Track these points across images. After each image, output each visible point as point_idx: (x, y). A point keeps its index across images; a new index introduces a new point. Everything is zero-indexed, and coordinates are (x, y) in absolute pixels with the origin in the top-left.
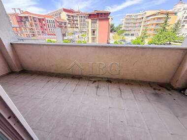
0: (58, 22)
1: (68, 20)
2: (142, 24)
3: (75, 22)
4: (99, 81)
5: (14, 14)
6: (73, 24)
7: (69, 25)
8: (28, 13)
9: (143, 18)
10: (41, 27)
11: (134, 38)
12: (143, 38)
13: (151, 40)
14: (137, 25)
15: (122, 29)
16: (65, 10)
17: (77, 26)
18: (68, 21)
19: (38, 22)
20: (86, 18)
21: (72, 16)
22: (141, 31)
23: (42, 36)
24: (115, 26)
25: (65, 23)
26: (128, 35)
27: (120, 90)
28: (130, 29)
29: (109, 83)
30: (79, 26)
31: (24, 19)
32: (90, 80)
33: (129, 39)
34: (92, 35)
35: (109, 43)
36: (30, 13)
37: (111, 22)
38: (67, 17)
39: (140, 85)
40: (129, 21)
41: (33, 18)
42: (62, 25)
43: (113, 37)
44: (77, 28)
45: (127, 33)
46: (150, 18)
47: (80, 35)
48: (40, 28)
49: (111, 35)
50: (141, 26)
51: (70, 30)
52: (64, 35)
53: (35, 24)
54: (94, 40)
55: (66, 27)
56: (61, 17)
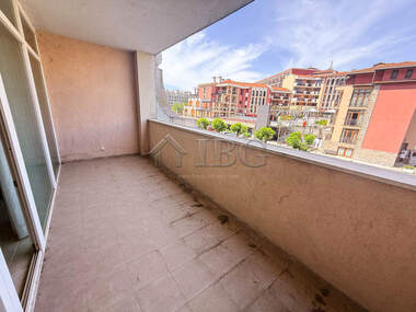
0: (273, 94)
1: (295, 88)
3: (312, 93)
6: (307, 97)
7: (294, 100)
10: (240, 102)
16: (295, 71)
17: (313, 101)
18: (294, 92)
19: (237, 95)
20: (342, 84)
21: (308, 81)
23: (236, 117)
25: (287, 96)
30: (318, 101)
31: (221, 91)
34: (347, 123)
38: (295, 84)
41: (234, 89)
42: (278, 99)
44: (314, 105)
48: (237, 104)
51: (293, 109)
53: (234, 98)
54: (348, 135)
55: (286, 104)
56: (284, 85)
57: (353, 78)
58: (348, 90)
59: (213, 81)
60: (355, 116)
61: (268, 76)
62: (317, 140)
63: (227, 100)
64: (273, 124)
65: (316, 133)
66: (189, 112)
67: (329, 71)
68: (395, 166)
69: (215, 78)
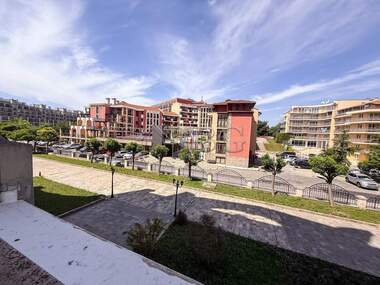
0: (165, 116)
1: (181, 113)
2: (333, 125)
3: (193, 117)
5: (105, 105)
6: (190, 120)
7: (182, 122)
8: (124, 103)
9: (330, 113)
10: (137, 123)
11: (317, 151)
12: (340, 153)
13: (364, 159)
14: (319, 125)
15: (286, 131)
16: (179, 100)
17: (195, 123)
18: (181, 116)
19: (133, 116)
21: (189, 108)
22: (332, 136)
23: (133, 136)
25: (176, 119)
26: (301, 143)
28: (303, 132)
30: (198, 123)
31: (116, 111)
33: (303, 152)
34: (218, 139)
36: (127, 104)
37: (257, 118)
38: (181, 110)
40: (299, 118)
42: (169, 121)
43: (265, 145)
44: (196, 125)
45: (297, 139)
46: (349, 113)
47: (195, 138)
48: (133, 124)
49: (261, 141)
50: (329, 128)
51: (182, 128)
52: (166, 136)
54: (221, 148)
55: (176, 124)
56: (172, 110)
57: (216, 108)
58: (215, 115)
59: (106, 102)
60: (222, 134)
61: (159, 102)
62: (202, 153)
63: (123, 120)
64: (168, 142)
65: (200, 147)
66: (78, 132)
67: (201, 103)
68: (249, 167)
69: (109, 99)
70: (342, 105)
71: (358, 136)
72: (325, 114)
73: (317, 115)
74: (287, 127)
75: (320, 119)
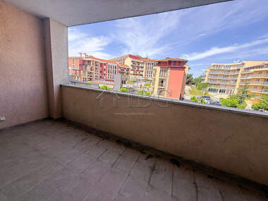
0: (120, 68)
1: (132, 66)
2: (239, 79)
3: (140, 69)
4: (158, 157)
5: (78, 58)
6: (138, 71)
7: (132, 72)
8: (91, 57)
9: (239, 70)
10: (101, 72)
11: (225, 96)
13: (257, 102)
14: (229, 78)
15: (205, 82)
16: (131, 56)
17: (141, 73)
18: (131, 68)
19: (99, 67)
20: (155, 66)
21: (138, 62)
22: (237, 87)
23: (98, 81)
24: (194, 77)
25: (128, 70)
26: (215, 91)
27: (196, 187)
28: (218, 82)
29: (176, 166)
30: (143, 73)
31: (87, 63)
32: (143, 153)
33: (216, 97)
34: (159, 85)
35: (183, 99)
36: (95, 58)
37: (187, 72)
38: (132, 63)
39: (241, 187)
40: (216, 73)
41: (96, 62)
42: (124, 71)
43: (190, 91)
45: (213, 87)
46: (252, 71)
47: (143, 84)
48: (99, 73)
49: (187, 88)
50: (236, 81)
51: (132, 77)
52: (123, 82)
53: (96, 69)
55: (128, 74)
56: (126, 63)
57: (160, 63)
58: (158, 68)
59: (79, 56)
60: (162, 82)
61: (116, 57)
63: (91, 69)
67: (147, 59)
69: (81, 54)
70: (248, 64)
71: (256, 87)
72: (235, 70)
73: (229, 71)
74: (206, 78)
75: (231, 74)
